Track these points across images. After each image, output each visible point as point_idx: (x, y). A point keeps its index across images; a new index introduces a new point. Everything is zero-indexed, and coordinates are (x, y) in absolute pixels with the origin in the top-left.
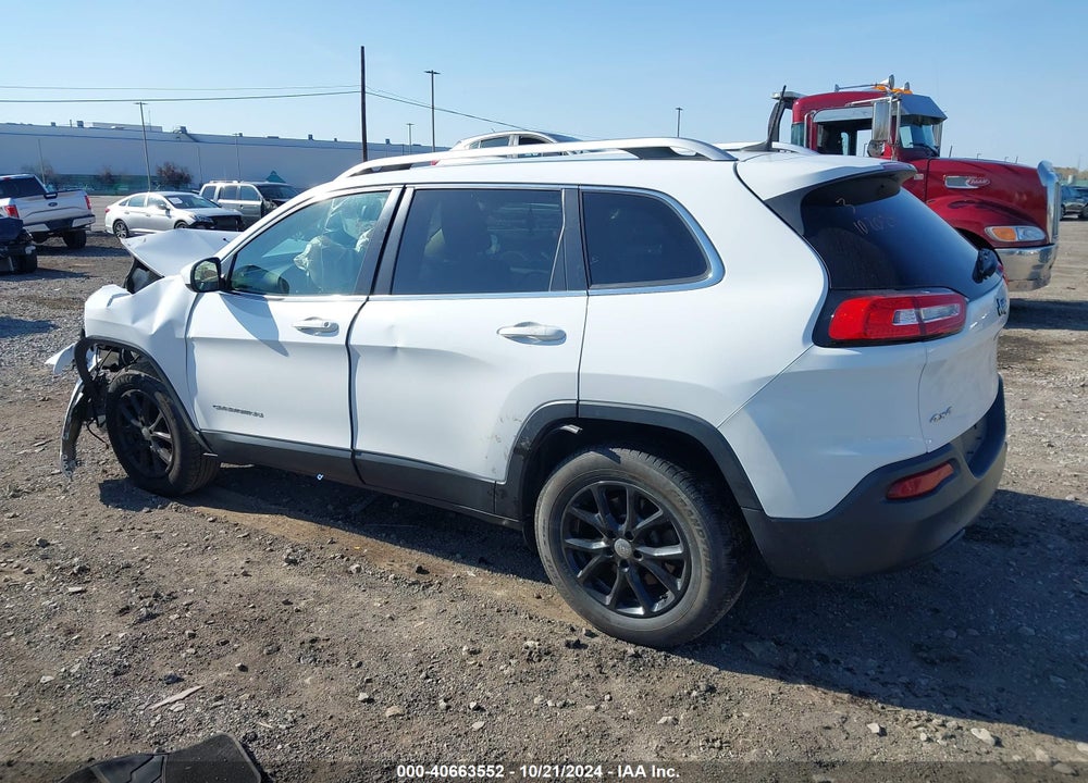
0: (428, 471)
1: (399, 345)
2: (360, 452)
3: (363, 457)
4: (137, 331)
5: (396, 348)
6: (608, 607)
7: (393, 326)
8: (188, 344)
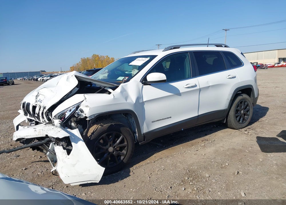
5: (210, 86)
6: (241, 124)
7: (207, 82)
8: (143, 103)
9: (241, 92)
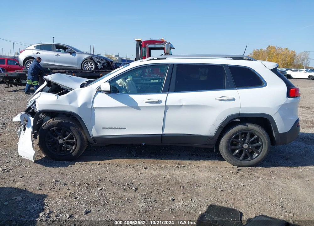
0: (188, 136)
1: (183, 104)
2: (164, 134)
3: (165, 135)
4: (72, 107)
5: (183, 105)
6: (241, 160)
7: (181, 100)
9: (239, 120)
